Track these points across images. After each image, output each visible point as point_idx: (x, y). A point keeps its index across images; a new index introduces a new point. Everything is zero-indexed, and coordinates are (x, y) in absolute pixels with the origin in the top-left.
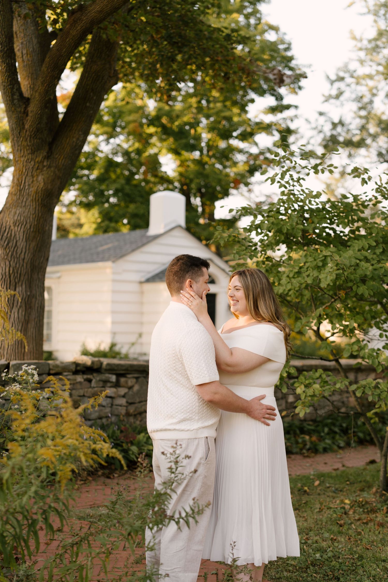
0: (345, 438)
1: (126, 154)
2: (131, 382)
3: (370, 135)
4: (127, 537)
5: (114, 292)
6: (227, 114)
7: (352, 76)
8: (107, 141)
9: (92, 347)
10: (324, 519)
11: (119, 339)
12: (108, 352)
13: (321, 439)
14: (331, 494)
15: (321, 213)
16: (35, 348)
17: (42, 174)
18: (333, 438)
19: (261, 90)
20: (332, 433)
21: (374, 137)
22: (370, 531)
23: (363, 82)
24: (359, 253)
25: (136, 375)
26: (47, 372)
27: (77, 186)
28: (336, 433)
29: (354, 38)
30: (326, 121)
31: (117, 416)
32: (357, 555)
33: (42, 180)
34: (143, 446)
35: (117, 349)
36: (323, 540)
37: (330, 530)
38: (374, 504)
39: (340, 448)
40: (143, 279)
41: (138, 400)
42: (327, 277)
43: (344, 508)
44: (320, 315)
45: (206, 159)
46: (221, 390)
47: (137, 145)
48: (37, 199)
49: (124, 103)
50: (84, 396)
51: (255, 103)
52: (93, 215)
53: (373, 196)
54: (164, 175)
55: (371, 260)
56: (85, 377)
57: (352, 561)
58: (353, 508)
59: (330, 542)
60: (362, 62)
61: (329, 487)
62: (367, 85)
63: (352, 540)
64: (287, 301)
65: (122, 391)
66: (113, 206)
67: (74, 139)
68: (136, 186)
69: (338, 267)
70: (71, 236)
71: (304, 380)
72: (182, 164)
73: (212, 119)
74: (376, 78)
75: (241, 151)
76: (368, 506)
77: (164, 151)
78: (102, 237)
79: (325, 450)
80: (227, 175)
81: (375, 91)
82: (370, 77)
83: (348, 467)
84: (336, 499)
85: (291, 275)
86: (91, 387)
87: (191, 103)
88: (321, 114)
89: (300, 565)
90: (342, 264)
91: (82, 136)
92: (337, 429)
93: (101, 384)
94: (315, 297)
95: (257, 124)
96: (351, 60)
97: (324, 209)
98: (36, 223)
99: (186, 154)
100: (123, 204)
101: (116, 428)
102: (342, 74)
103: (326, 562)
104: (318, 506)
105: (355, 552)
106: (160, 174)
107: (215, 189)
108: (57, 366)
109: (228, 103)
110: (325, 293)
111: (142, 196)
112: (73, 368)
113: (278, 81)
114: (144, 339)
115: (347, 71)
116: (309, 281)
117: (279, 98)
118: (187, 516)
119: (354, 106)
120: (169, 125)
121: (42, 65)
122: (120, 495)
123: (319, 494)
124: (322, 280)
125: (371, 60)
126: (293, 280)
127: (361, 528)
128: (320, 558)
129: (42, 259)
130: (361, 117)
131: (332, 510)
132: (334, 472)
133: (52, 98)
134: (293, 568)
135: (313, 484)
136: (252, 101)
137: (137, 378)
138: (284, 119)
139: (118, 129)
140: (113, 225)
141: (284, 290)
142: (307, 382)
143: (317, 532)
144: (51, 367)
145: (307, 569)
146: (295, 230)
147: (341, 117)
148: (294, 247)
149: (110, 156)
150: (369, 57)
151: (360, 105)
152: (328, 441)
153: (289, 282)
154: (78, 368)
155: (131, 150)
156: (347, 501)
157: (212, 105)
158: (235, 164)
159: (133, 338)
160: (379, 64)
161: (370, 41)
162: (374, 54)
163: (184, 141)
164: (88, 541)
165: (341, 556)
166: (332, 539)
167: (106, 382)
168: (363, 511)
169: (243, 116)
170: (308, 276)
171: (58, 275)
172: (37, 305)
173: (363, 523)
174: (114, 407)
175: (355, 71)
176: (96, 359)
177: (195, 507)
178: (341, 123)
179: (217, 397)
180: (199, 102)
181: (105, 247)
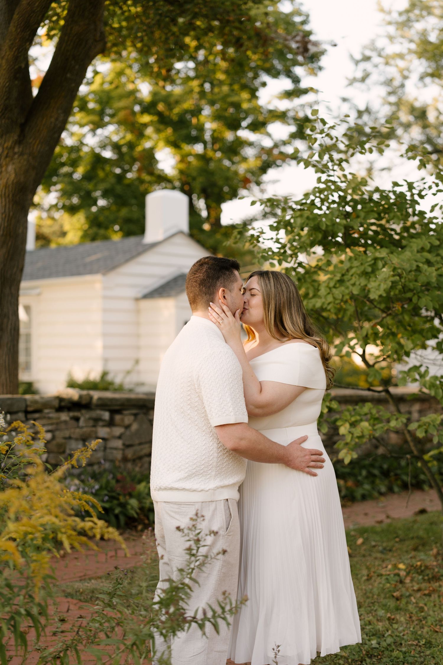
0: (386, 482)
1: (116, 147)
2: (128, 419)
3: (401, 124)
4: (130, 647)
5: (105, 311)
6: (235, 99)
7: (380, 55)
8: (93, 131)
9: (80, 377)
10: (375, 591)
11: (112, 367)
12: (99, 383)
13: (359, 484)
14: (379, 555)
15: (368, 205)
16: (8, 380)
17: (13, 164)
18: (373, 483)
19: (273, 71)
20: (371, 476)
21: (407, 126)
22: (435, 605)
23: (392, 62)
24: (419, 255)
25: (134, 411)
26: (23, 409)
27: (59, 187)
28: (374, 476)
29: (382, 10)
30: (350, 109)
31: (112, 461)
32: (424, 640)
33: (13, 171)
34: (144, 498)
35: (109, 378)
36: (378, 620)
37: (385, 605)
38: (436, 570)
39: (381, 494)
40: (140, 295)
41: (137, 442)
42: (379, 285)
43: (398, 575)
44: (367, 336)
45: (210, 153)
46: (250, 434)
47: (129, 137)
48: (7, 194)
49: (113, 86)
50: (70, 438)
51: (267, 87)
52: (78, 221)
53: (434, 182)
54: (161, 173)
55: (435, 264)
56: (72, 414)
57: (418, 649)
58: (411, 575)
59: (387, 622)
60: (391, 38)
61: (374, 546)
62: (397, 66)
63: (414, 618)
64: (323, 317)
65: (118, 431)
66: (102, 209)
67: (53, 120)
68: (129, 186)
69: (396, 273)
70: (53, 246)
71: (349, 417)
72: (183, 159)
73: (217, 106)
74: (408, 57)
75: (251, 144)
76: (428, 572)
77: (161, 144)
78: (89, 246)
79: (364, 498)
80: (236, 173)
81: (406, 73)
82: (401, 56)
83: (393, 519)
84: (387, 562)
85: (332, 284)
86: (78, 427)
87: (191, 86)
88: (344, 100)
89: (353, 657)
90: (400, 268)
91: (62, 115)
92: (376, 472)
93: (91, 423)
94: (359, 311)
95: (270, 111)
96: (378, 36)
97: (371, 199)
98: (6, 224)
99: (186, 148)
100: (114, 208)
101: (110, 477)
102: (368, 53)
103: (386, 653)
104: (365, 572)
105: (420, 636)
106: (157, 172)
107: (221, 189)
108: (36, 402)
109: (236, 87)
110: (376, 307)
111: (136, 198)
112: (56, 403)
113: (301, 50)
114: (142, 366)
115: (374, 49)
116: (356, 291)
117: (296, 80)
118: (214, 616)
119: (383, 91)
120: (167, 113)
121: (9, 23)
122: (119, 584)
123: (364, 556)
124: (372, 290)
125: (403, 37)
126: (334, 290)
127: (423, 602)
128: (378, 646)
129: (15, 269)
130: (390, 104)
131: (384, 578)
132: (377, 525)
133: (23, 66)
134: (344, 662)
135: (355, 543)
136: (264, 84)
137: (135, 415)
138: (303, 106)
139: (107, 119)
140: (102, 232)
141: (323, 303)
142: (353, 419)
143: (369, 609)
144: (28, 403)
145: (362, 662)
146: (336, 226)
147: (367, 104)
148: (333, 250)
149: (97, 150)
150: (399, 32)
151: (389, 89)
152: (367, 487)
153: (329, 293)
154: (63, 404)
155: (122, 142)
156: (401, 566)
157: (216, 90)
158: (245, 159)
159: (128, 366)
160: (411, 41)
161: (400, 14)
162: (406, 29)
163: (184, 132)
164: (77, 651)
165: (403, 642)
166: (389, 619)
167: (97, 420)
168: (424, 579)
169: (254, 101)
170: (354, 285)
171: (37, 291)
172: (9, 327)
173: (425, 595)
174: (108, 451)
175: (383, 49)
176: (85, 392)
177: (226, 604)
178: (368, 110)
179: (243, 444)
180: (202, 85)
181: (94, 258)
